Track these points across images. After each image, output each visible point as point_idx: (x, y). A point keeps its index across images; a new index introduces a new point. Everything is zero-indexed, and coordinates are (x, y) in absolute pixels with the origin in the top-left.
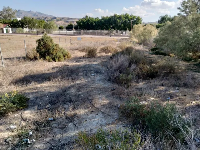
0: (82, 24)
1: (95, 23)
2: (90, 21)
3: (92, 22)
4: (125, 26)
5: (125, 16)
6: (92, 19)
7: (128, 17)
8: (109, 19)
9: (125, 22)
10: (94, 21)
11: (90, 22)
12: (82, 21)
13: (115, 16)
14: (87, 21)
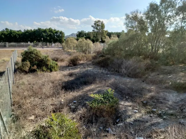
0: (3, 36)
1: (19, 36)
2: (13, 33)
3: (15, 35)
4: (50, 39)
5: (49, 30)
6: (14, 32)
7: (53, 31)
8: (33, 32)
9: (50, 35)
10: (17, 34)
11: (13, 35)
12: (3, 33)
13: (39, 29)
14: (9, 34)
